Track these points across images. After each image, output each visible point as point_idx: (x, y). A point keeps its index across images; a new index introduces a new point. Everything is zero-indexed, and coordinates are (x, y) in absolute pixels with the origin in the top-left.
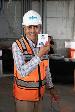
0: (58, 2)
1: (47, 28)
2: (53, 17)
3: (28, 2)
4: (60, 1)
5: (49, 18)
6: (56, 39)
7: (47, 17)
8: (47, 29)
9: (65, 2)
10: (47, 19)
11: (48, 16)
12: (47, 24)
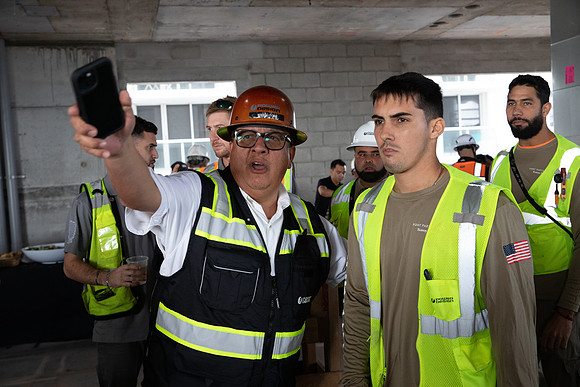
0: (55, 51)
1: (21, 146)
2: (42, 107)
4: (63, 50)
5: (24, 108)
6: (62, 188)
7: (18, 105)
8: (22, 152)
9: (80, 52)
10: (18, 112)
11: (19, 102)
12: (20, 131)
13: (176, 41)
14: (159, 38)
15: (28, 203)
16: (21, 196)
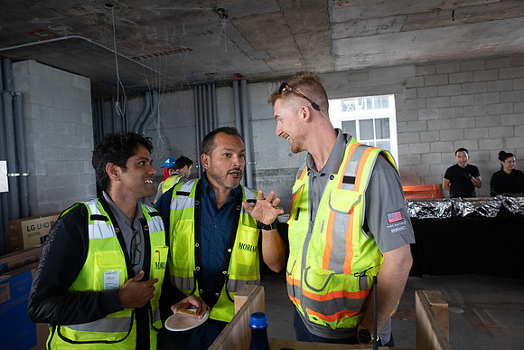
1: (254, 144)
2: (267, 119)
3: (207, 90)
5: (257, 120)
6: (277, 170)
10: (253, 123)
11: (254, 117)
12: (254, 135)
13: (351, 70)
14: (339, 68)
15: (258, 179)
16: (254, 175)
